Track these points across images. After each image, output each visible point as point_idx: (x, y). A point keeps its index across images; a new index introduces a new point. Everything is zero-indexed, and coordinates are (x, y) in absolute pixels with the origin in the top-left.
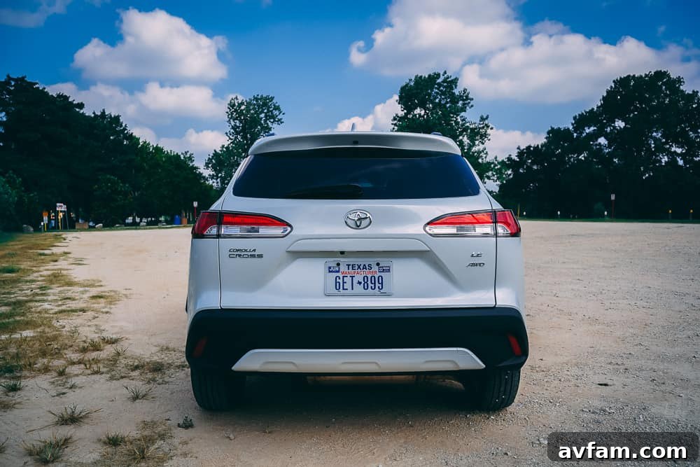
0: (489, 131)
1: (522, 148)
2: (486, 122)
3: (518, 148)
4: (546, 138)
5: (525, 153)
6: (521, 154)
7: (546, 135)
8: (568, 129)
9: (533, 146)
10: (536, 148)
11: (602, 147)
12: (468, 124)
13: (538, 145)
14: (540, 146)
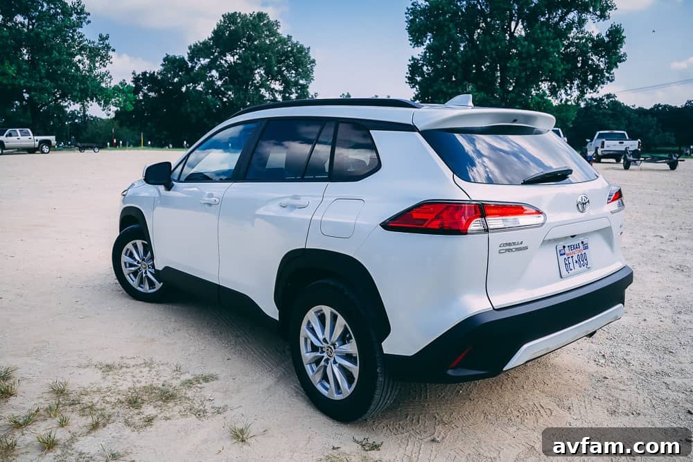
0: (110, 53)
1: (137, 74)
2: (107, 42)
3: (134, 73)
4: (163, 65)
5: (141, 79)
6: (136, 80)
7: (162, 62)
8: (183, 58)
9: (148, 72)
10: (152, 75)
11: (214, 79)
12: (86, 43)
13: (154, 72)
14: (156, 74)
